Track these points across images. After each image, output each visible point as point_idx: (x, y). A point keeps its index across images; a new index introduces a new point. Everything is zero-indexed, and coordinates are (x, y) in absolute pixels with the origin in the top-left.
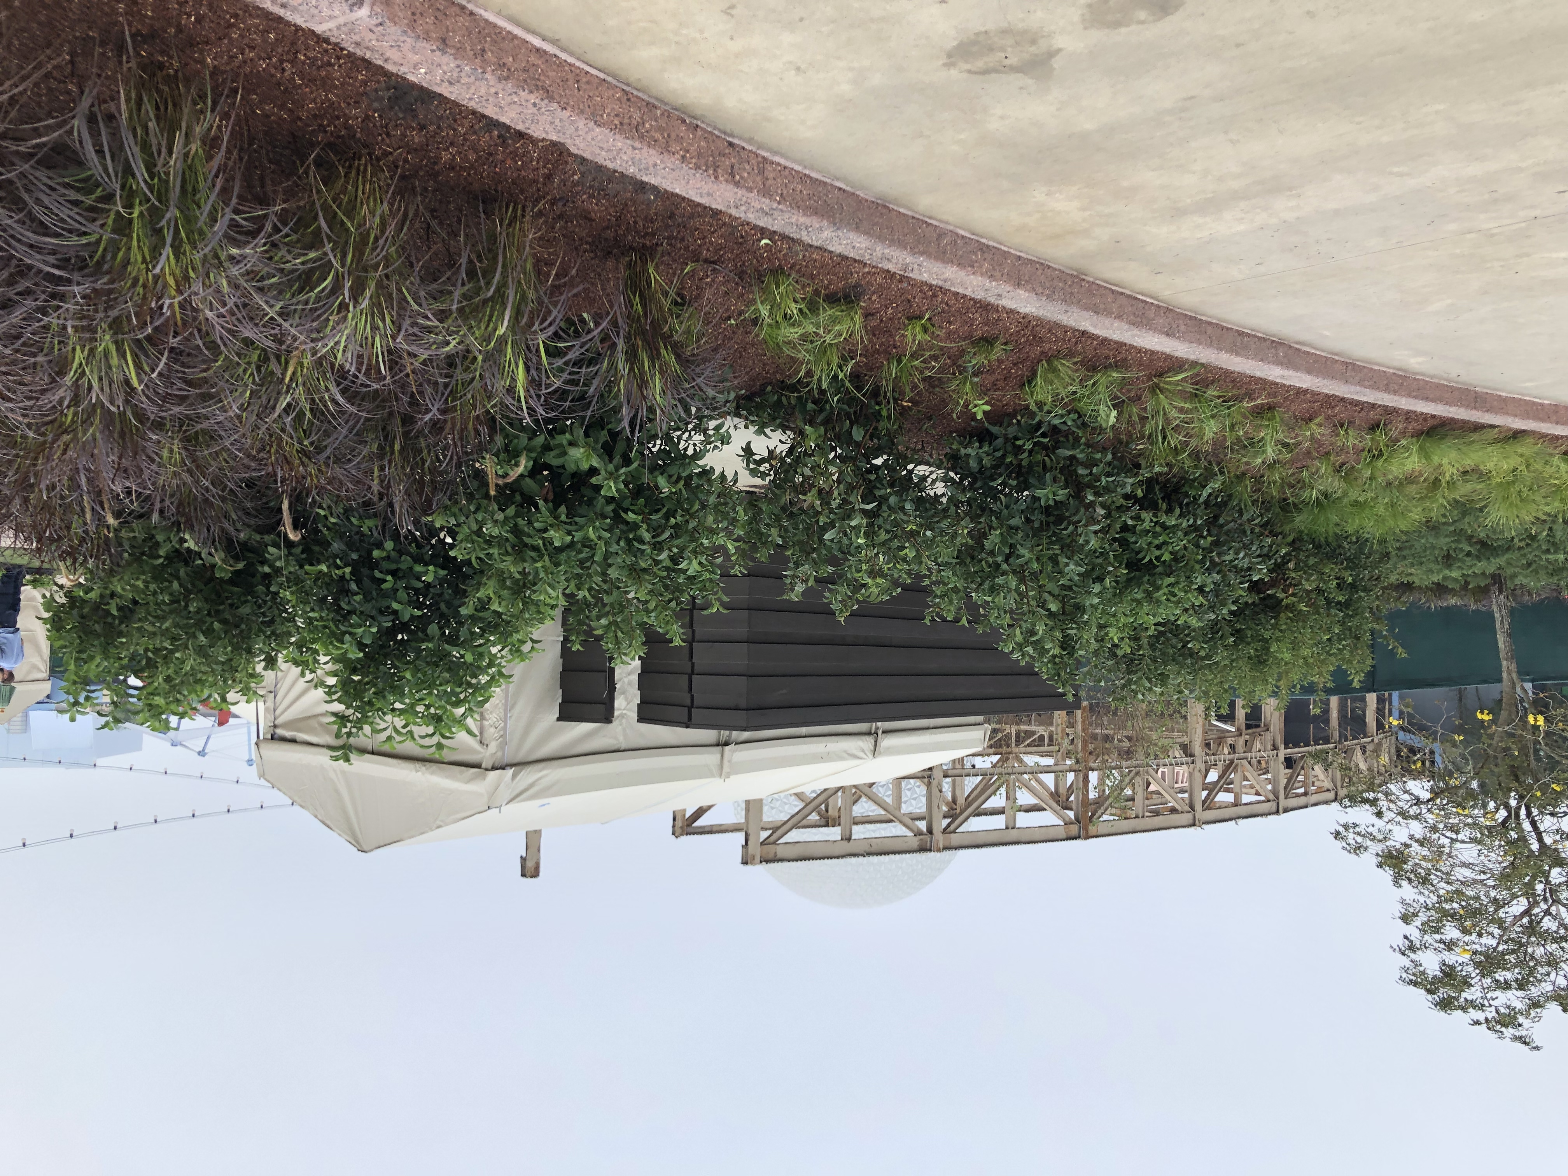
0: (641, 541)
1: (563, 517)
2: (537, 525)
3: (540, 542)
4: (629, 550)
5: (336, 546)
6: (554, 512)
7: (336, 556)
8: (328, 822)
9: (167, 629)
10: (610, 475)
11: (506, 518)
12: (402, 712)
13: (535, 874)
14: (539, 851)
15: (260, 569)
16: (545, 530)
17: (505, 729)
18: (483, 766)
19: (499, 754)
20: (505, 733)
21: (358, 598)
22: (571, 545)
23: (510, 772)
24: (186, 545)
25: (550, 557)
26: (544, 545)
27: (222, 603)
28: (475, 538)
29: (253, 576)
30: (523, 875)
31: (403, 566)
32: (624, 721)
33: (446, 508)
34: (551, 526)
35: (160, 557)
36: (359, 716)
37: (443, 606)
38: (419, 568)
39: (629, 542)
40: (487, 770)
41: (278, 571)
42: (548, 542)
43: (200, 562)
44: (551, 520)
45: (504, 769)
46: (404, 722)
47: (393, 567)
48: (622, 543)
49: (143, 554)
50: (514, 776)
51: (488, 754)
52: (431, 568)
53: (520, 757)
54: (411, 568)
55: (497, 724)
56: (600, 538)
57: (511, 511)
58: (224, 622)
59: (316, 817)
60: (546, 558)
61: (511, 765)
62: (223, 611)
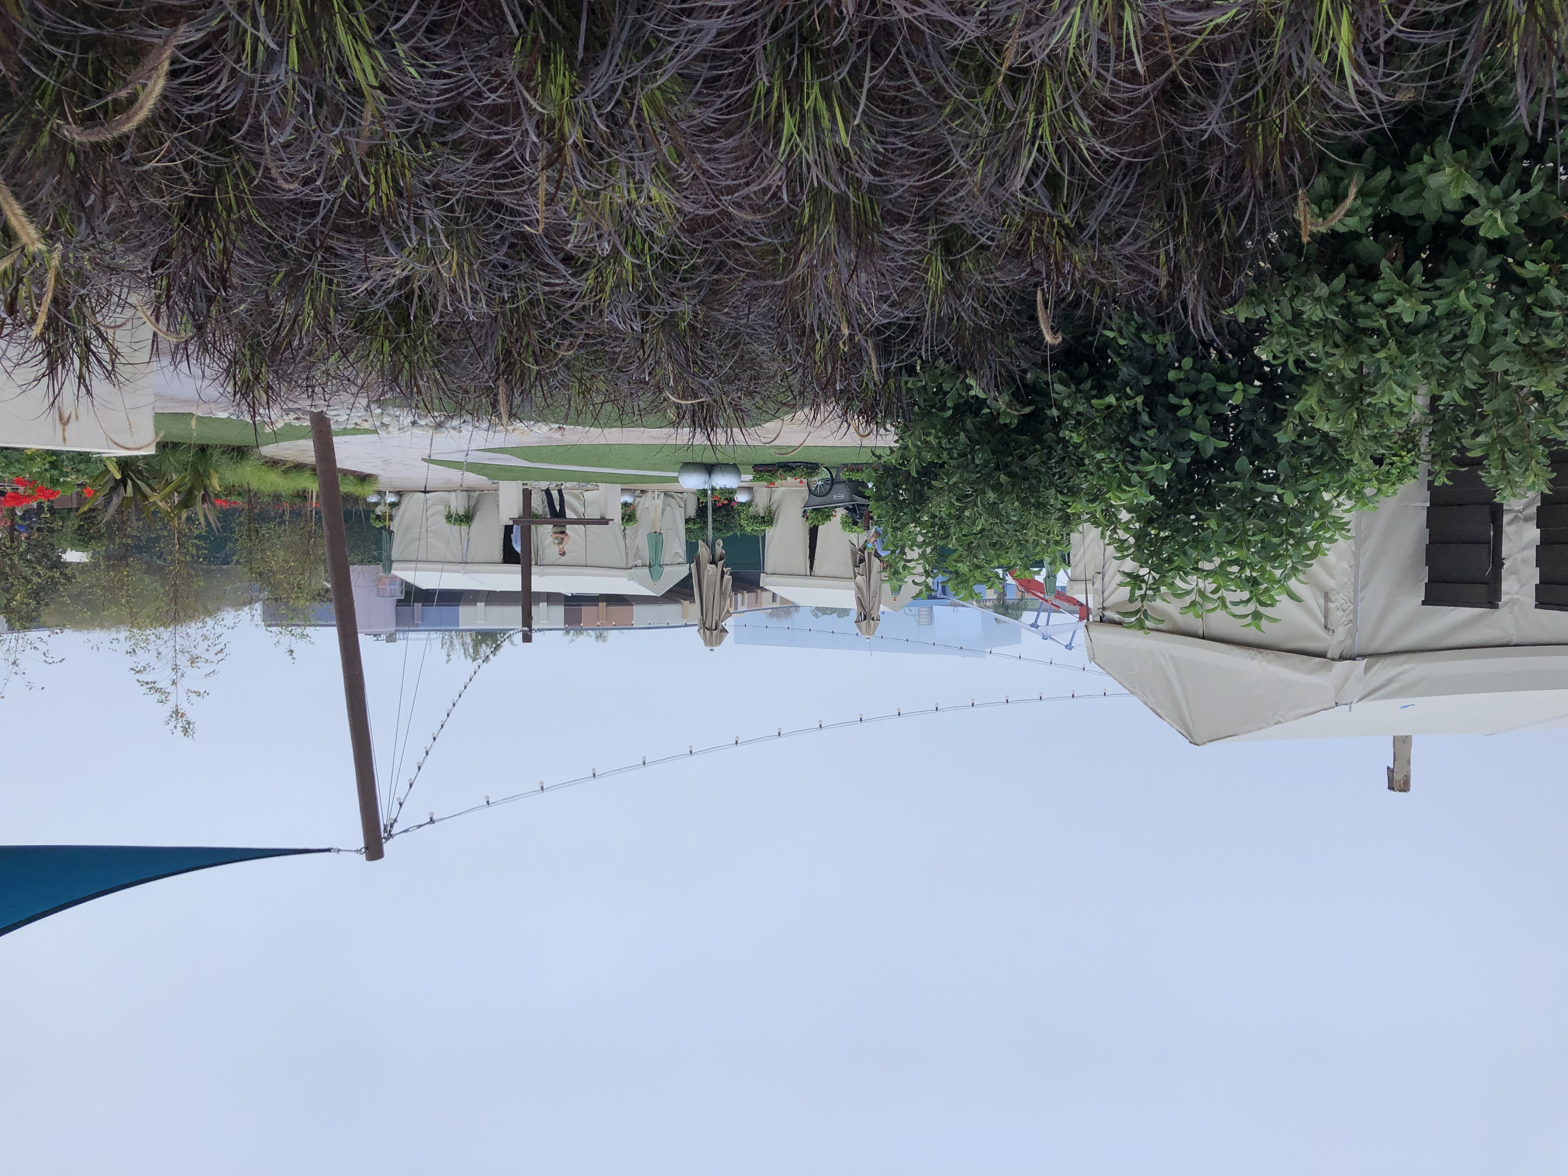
0: (1547, 305)
1: (1418, 279)
2: (1377, 297)
3: (1384, 322)
4: (1526, 324)
5: (1125, 371)
6: (1403, 274)
7: (1127, 384)
8: (1158, 711)
9: (955, 484)
10: (1495, 203)
11: (1332, 294)
12: (1209, 574)
13: (1405, 787)
14: (1409, 762)
15: (1048, 412)
16: (1392, 302)
17: (1355, 612)
18: (1329, 655)
19: (1349, 642)
20: (1356, 617)
21: (1152, 432)
22: (1431, 325)
23: (1362, 663)
24: (972, 393)
25: (1399, 343)
26: (1390, 328)
27: (1011, 454)
28: (1291, 329)
29: (1042, 422)
30: (1391, 788)
31: (1204, 387)
32: (1516, 608)
33: (1252, 293)
34: (1400, 294)
35: (949, 408)
36: (1157, 576)
37: (1256, 435)
38: (1223, 388)
39: (1527, 311)
40: (1333, 660)
41: (1066, 413)
42: (1395, 321)
43: (988, 411)
44: (1398, 284)
45: (1354, 659)
46: (1214, 586)
47: (1193, 388)
48: (1514, 313)
49: (933, 407)
50: (1367, 669)
51: (1334, 643)
52: (1239, 385)
53: (1374, 647)
54: (1215, 390)
55: (1345, 606)
56: (1478, 306)
57: (1339, 282)
58: (1009, 474)
59: (1146, 704)
60: (1392, 344)
61: (1363, 656)
62: (1011, 462)
